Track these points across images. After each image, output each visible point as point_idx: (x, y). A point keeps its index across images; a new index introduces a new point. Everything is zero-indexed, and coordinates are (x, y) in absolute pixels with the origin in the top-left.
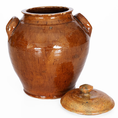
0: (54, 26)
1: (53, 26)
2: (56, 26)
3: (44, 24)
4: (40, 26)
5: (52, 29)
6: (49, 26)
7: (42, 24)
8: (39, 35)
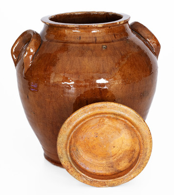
0: (109, 44)
1: (107, 44)
2: (112, 43)
3: (92, 41)
4: (85, 45)
5: (106, 48)
6: (101, 45)
7: (87, 40)
8: (86, 59)
